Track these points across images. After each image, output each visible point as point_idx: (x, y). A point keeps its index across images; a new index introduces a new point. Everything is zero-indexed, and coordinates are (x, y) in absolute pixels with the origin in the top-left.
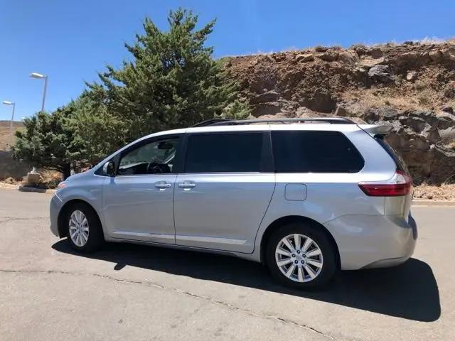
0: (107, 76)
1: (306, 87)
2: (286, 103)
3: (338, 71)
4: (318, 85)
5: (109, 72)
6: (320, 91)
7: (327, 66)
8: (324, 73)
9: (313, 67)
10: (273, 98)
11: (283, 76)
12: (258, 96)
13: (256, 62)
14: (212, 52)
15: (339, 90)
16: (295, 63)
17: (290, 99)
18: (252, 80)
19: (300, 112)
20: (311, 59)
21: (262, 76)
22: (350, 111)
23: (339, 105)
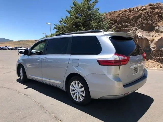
0: (61, 21)
1: (141, 21)
2: (132, 28)
3: (157, 13)
4: (147, 20)
5: (62, 20)
6: (147, 22)
7: (153, 12)
8: (150, 15)
9: (145, 13)
10: (127, 26)
11: (131, 17)
12: (120, 26)
13: (121, 13)
14: (99, 9)
15: (157, 22)
16: (137, 12)
17: (134, 26)
18: (118, 19)
19: (138, 32)
20: (145, 9)
21: (122, 18)
22: (161, 30)
23: (156, 28)
